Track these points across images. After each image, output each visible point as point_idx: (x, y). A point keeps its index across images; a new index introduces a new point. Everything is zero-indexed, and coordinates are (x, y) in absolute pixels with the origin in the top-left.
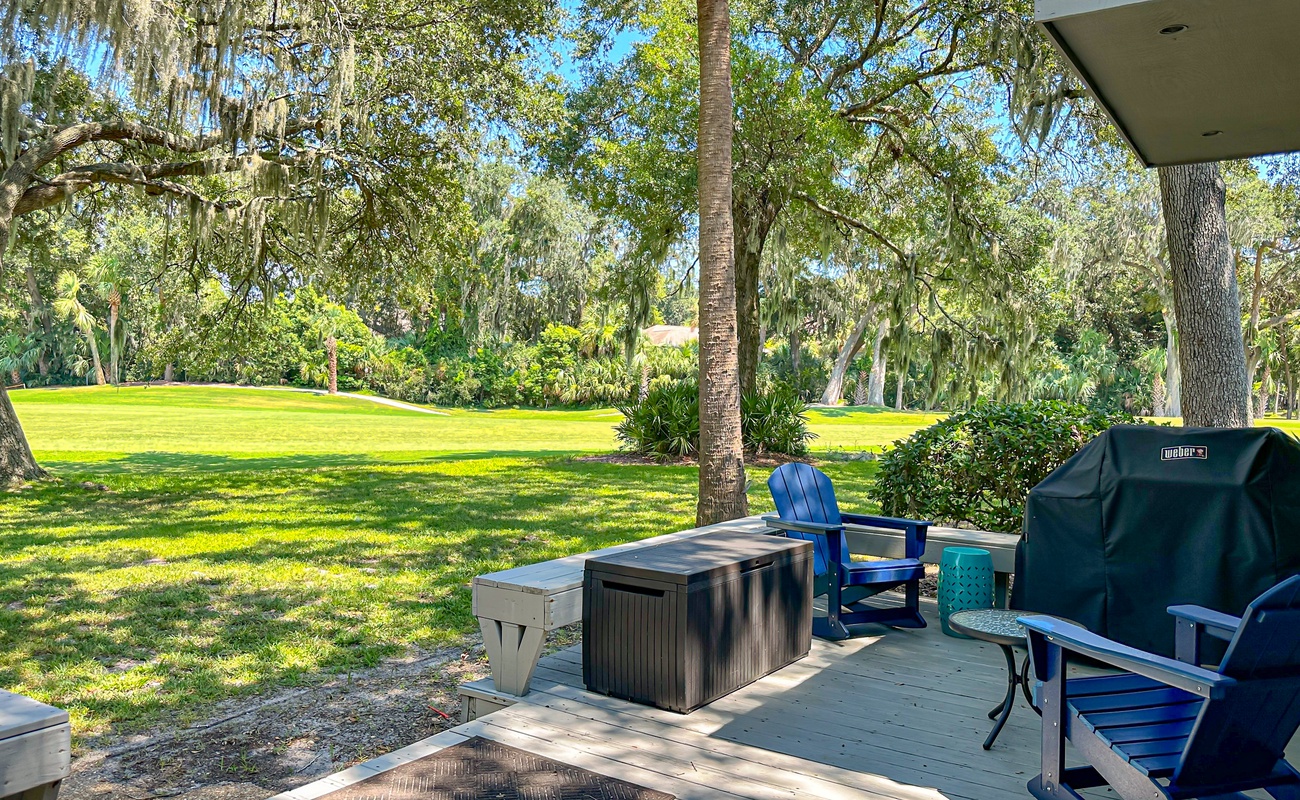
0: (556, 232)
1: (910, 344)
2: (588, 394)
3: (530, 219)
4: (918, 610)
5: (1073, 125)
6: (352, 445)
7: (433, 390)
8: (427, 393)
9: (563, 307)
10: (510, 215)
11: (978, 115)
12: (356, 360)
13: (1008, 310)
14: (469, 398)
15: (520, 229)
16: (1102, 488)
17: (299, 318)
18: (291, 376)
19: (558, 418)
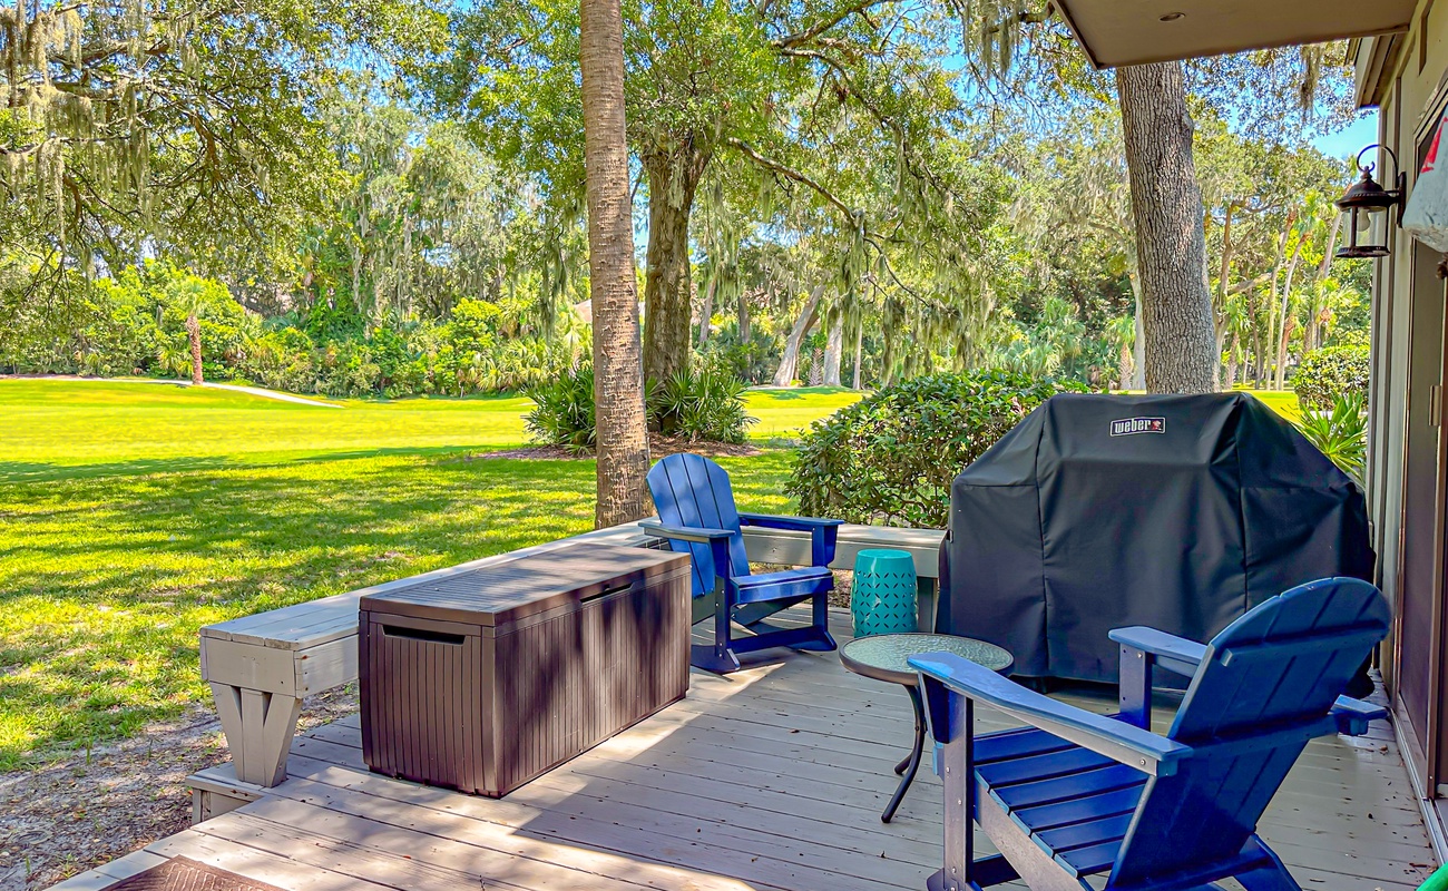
0: (463, 190)
1: (860, 315)
2: (511, 381)
3: (432, 174)
4: (827, 630)
5: (1034, 65)
6: (213, 445)
7: (321, 378)
8: (314, 382)
9: (478, 279)
10: (408, 169)
11: (931, 53)
12: (226, 344)
13: (963, 274)
14: (367, 387)
15: (420, 186)
16: (1039, 474)
17: (153, 294)
18: (146, 365)
19: (476, 408)
